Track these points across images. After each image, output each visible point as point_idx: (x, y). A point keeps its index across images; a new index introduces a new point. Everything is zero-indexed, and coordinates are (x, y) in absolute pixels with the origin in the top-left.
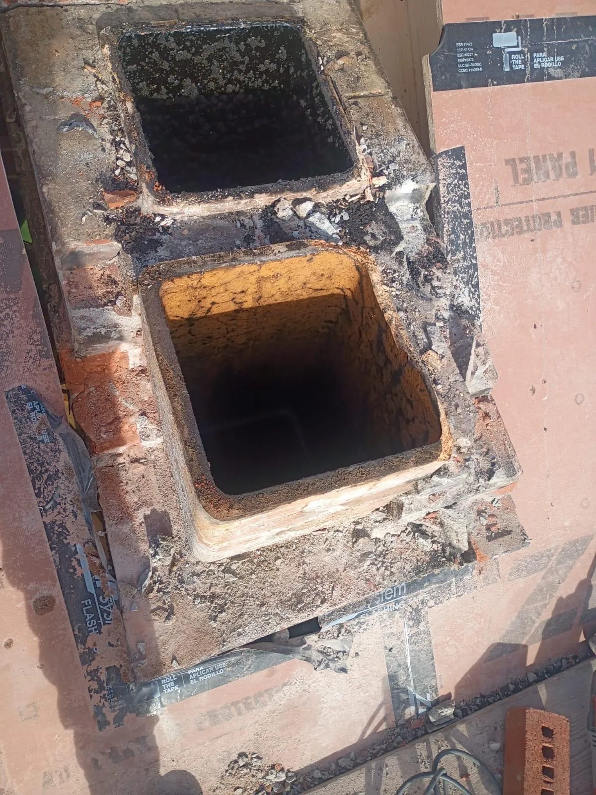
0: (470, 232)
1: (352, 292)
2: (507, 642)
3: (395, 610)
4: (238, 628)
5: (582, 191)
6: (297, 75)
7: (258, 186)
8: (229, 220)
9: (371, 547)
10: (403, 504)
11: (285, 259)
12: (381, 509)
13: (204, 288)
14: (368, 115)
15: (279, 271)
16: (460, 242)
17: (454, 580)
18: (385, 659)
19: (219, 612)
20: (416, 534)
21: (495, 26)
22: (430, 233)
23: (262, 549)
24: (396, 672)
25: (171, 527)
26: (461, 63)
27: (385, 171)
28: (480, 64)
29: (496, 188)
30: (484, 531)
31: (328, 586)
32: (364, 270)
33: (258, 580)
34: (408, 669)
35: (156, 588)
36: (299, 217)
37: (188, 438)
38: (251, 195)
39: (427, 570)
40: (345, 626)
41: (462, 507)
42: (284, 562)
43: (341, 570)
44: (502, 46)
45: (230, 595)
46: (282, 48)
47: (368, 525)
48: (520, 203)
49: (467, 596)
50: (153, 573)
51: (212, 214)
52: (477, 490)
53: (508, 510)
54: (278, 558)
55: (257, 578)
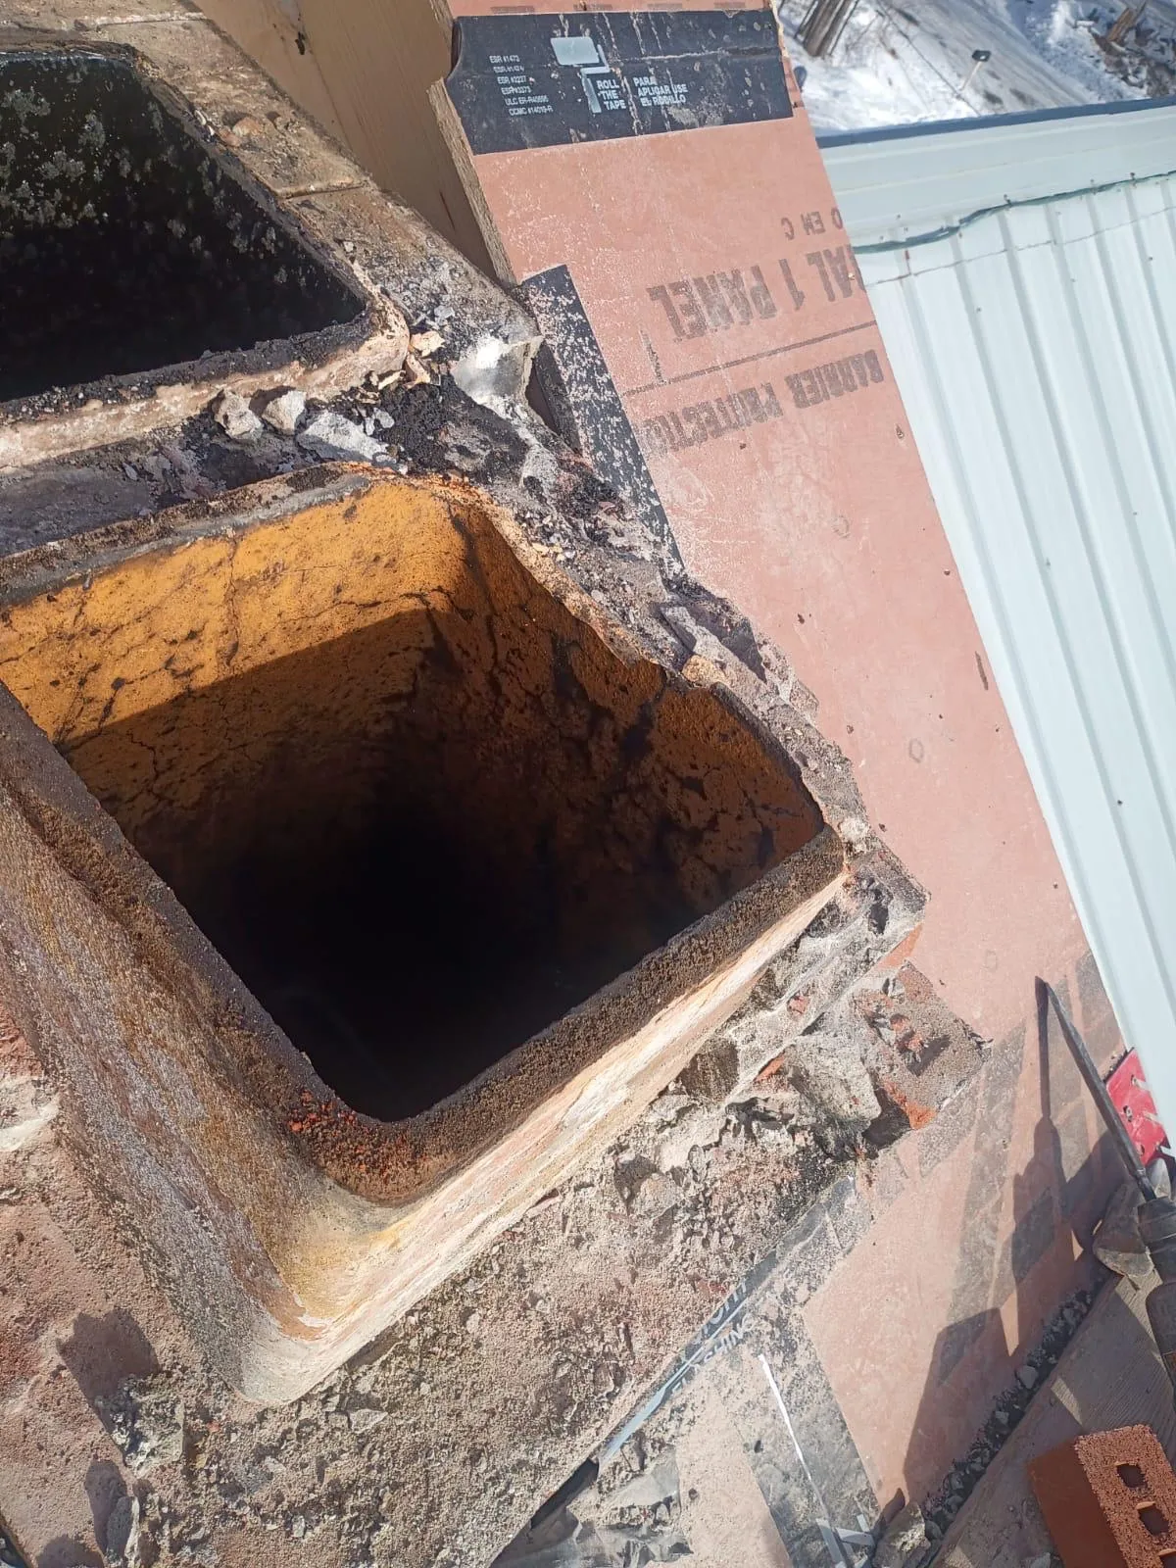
0: (628, 442)
1: (448, 594)
2: (961, 1317)
3: (739, 1342)
4: (438, 1552)
5: (792, 341)
6: (142, 174)
7: (158, 371)
8: (103, 465)
9: (672, 1195)
10: (732, 1049)
11: (295, 514)
12: (672, 1088)
13: (93, 634)
14: (345, 225)
15: (278, 556)
16: (616, 465)
17: (827, 1218)
18: (753, 1477)
19: (371, 1531)
20: (754, 1125)
21: (548, 25)
22: (558, 448)
23: (420, 1307)
24: (784, 1497)
25: (149, 1348)
26: (511, 96)
27: (430, 323)
28: (544, 99)
29: (649, 348)
30: (898, 1059)
31: (613, 1333)
32: (475, 521)
33: (438, 1393)
34: (806, 1478)
35: (165, 1543)
36: (277, 432)
37: (216, 1006)
38: (149, 392)
39: (805, 1201)
40: (647, 1434)
41: (836, 1020)
42: (485, 1317)
43: (625, 1279)
44: (574, 63)
45: (381, 1469)
46: (91, 117)
47: (645, 1143)
48: (697, 373)
49: (862, 1244)
50: (143, 1501)
51: (54, 454)
52: (868, 962)
53: (923, 995)
54: (469, 1312)
55: (433, 1389)
